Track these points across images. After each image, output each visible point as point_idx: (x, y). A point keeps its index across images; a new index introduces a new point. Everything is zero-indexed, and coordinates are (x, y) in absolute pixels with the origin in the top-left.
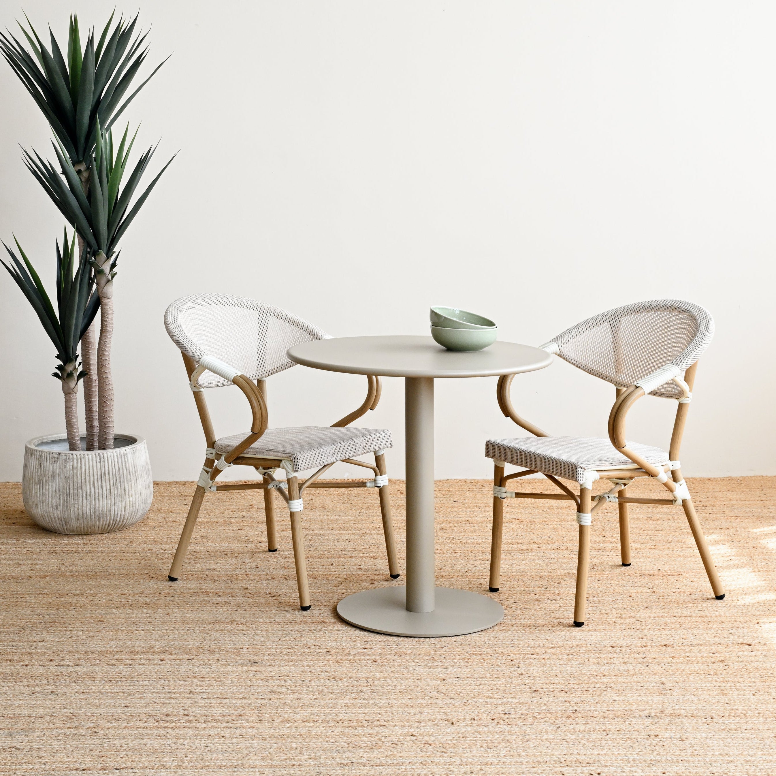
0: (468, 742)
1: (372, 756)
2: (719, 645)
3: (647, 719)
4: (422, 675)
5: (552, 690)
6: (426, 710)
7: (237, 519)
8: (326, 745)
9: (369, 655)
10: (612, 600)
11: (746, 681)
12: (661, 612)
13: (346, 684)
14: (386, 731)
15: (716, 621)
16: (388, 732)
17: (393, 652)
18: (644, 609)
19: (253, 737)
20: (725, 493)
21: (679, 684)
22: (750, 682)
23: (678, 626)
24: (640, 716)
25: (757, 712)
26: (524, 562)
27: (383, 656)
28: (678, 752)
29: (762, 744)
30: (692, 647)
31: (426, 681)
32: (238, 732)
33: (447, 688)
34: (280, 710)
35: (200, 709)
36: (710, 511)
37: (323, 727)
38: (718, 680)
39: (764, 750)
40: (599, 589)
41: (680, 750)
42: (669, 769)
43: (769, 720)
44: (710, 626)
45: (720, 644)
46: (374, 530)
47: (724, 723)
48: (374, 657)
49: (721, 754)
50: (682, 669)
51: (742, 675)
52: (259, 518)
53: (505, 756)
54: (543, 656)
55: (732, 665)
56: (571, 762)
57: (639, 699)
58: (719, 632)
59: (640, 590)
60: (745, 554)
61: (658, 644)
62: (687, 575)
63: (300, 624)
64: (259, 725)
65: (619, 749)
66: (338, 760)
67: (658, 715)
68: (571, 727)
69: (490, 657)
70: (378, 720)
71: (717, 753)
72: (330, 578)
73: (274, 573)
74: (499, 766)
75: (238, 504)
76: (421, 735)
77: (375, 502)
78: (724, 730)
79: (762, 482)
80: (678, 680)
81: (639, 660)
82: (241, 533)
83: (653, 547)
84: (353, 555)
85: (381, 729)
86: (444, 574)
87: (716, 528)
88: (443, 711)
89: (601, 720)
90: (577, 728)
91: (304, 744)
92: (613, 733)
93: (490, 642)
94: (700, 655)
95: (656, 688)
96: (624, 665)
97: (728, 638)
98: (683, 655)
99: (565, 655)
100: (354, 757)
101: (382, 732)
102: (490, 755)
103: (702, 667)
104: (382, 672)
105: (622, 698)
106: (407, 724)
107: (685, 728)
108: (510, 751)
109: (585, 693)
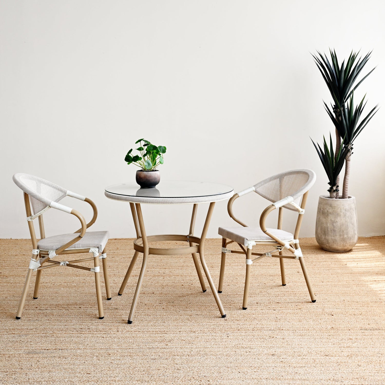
0: (199, 339)
1: (161, 345)
3: (270, 331)
4: (182, 314)
5: (233, 320)
6: (183, 327)
7: (112, 254)
8: (143, 340)
10: (258, 285)
11: (309, 317)
13: (152, 317)
14: (167, 335)
17: (171, 305)
18: (270, 289)
19: (114, 338)
21: (283, 317)
22: (311, 317)
23: (283, 295)
24: (267, 330)
25: (313, 328)
27: (167, 307)
28: (282, 344)
29: (315, 341)
30: (288, 304)
31: (184, 316)
32: (109, 335)
33: (192, 319)
34: (125, 327)
35: (94, 326)
37: (142, 334)
38: (298, 316)
39: (315, 343)
40: (253, 281)
41: (282, 343)
42: (277, 350)
43: (318, 331)
44: (296, 295)
45: (299, 302)
48: (163, 307)
49: (298, 345)
50: (284, 312)
51: (308, 314)
53: (213, 345)
55: (304, 310)
56: (239, 347)
57: (267, 323)
58: (300, 297)
61: (275, 302)
62: (288, 276)
64: (117, 333)
65: (258, 342)
66: (148, 346)
67: (274, 329)
68: (240, 334)
69: (209, 307)
70: (164, 331)
71: (297, 344)
74: (211, 349)
76: (181, 337)
78: (300, 335)
83: (275, 265)
86: (192, 275)
89: (252, 331)
90: (242, 334)
91: (135, 340)
93: (209, 301)
94: (291, 306)
95: (274, 319)
96: (261, 310)
97: (303, 300)
98: (285, 306)
99: (238, 306)
102: (207, 344)
103: (292, 311)
104: (166, 313)
105: (260, 323)
106: (175, 333)
107: (285, 334)
108: (215, 343)
109: (245, 321)
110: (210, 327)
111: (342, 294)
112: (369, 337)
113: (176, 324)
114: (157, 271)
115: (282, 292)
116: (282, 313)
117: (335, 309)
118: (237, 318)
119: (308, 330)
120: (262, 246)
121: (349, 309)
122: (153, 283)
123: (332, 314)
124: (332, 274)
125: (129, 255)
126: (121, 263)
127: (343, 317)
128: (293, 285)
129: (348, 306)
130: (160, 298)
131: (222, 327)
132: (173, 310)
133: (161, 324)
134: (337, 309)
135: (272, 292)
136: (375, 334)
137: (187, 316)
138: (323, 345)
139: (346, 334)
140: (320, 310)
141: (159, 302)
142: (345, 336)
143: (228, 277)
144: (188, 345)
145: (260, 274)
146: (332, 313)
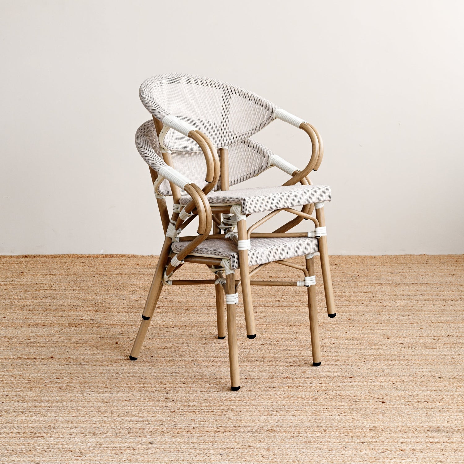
0: (102, 449)
1: (22, 460)
2: (328, 378)
3: (248, 434)
4: (92, 399)
5: (185, 411)
6: (81, 425)
7: (7, 283)
9: (58, 383)
10: (262, 343)
11: (337, 405)
12: (295, 353)
13: (30, 405)
14: (42, 441)
15: (333, 360)
16: (43, 441)
17: (78, 381)
18: (283, 351)
20: (378, 266)
21: (285, 407)
24: (244, 431)
25: (336, 428)
26: (208, 315)
27: (69, 384)
29: (329, 454)
30: (307, 379)
31: (93, 403)
33: (106, 409)
36: (362, 279)
38: (316, 404)
39: (329, 458)
43: (342, 435)
44: (327, 364)
46: (105, 291)
47: (307, 437)
48: (61, 385)
50: (292, 395)
51: (336, 400)
52: (23, 282)
53: (125, 460)
54: (190, 385)
55: (331, 393)
57: (250, 418)
58: (333, 367)
59: (286, 336)
60: (376, 311)
61: (282, 376)
63: (16, 360)
65: (216, 457)
67: (258, 430)
68: (187, 440)
69: (150, 385)
70: (40, 433)
71: (291, 460)
72: (55, 326)
73: (15, 321)
75: (13, 271)
76: (68, 444)
77: (115, 271)
78: (305, 442)
79: (409, 259)
80: (285, 404)
81: (262, 389)
82: (5, 293)
84: (81, 309)
85: (39, 440)
87: (361, 292)
88: (94, 426)
89: (213, 434)
90: (191, 440)
92: (218, 444)
93: (155, 375)
94: (310, 385)
95: (267, 410)
96: (249, 392)
97: (337, 372)
98: (297, 385)
99: (208, 385)
100: (7, 461)
101: (39, 442)
102: (114, 460)
103: (308, 394)
104: (61, 396)
105: (237, 417)
106: (61, 436)
107: (275, 440)
108: (130, 456)
109: (210, 413)
110: (134, 426)
111: (418, 362)
112: (439, 446)
113: (72, 418)
114: (80, 316)
115: (304, 356)
116: (287, 399)
117: (394, 391)
118: (196, 409)
119: (325, 431)
120: (298, 271)
121: (420, 390)
122: (60, 339)
123: (384, 400)
124: (412, 322)
125: (38, 286)
126: (16, 301)
127: (404, 406)
128: (329, 344)
129: (420, 385)
130: (63, 367)
131: (158, 426)
132: (78, 392)
133: (41, 419)
134: (396, 389)
135: (285, 357)
136: (453, 441)
137: (99, 404)
138: (343, 461)
139: (396, 440)
140: (363, 393)
141: (56, 376)
142: (394, 443)
143: (210, 328)
144: (75, 460)
145: (274, 323)
146: (385, 398)
